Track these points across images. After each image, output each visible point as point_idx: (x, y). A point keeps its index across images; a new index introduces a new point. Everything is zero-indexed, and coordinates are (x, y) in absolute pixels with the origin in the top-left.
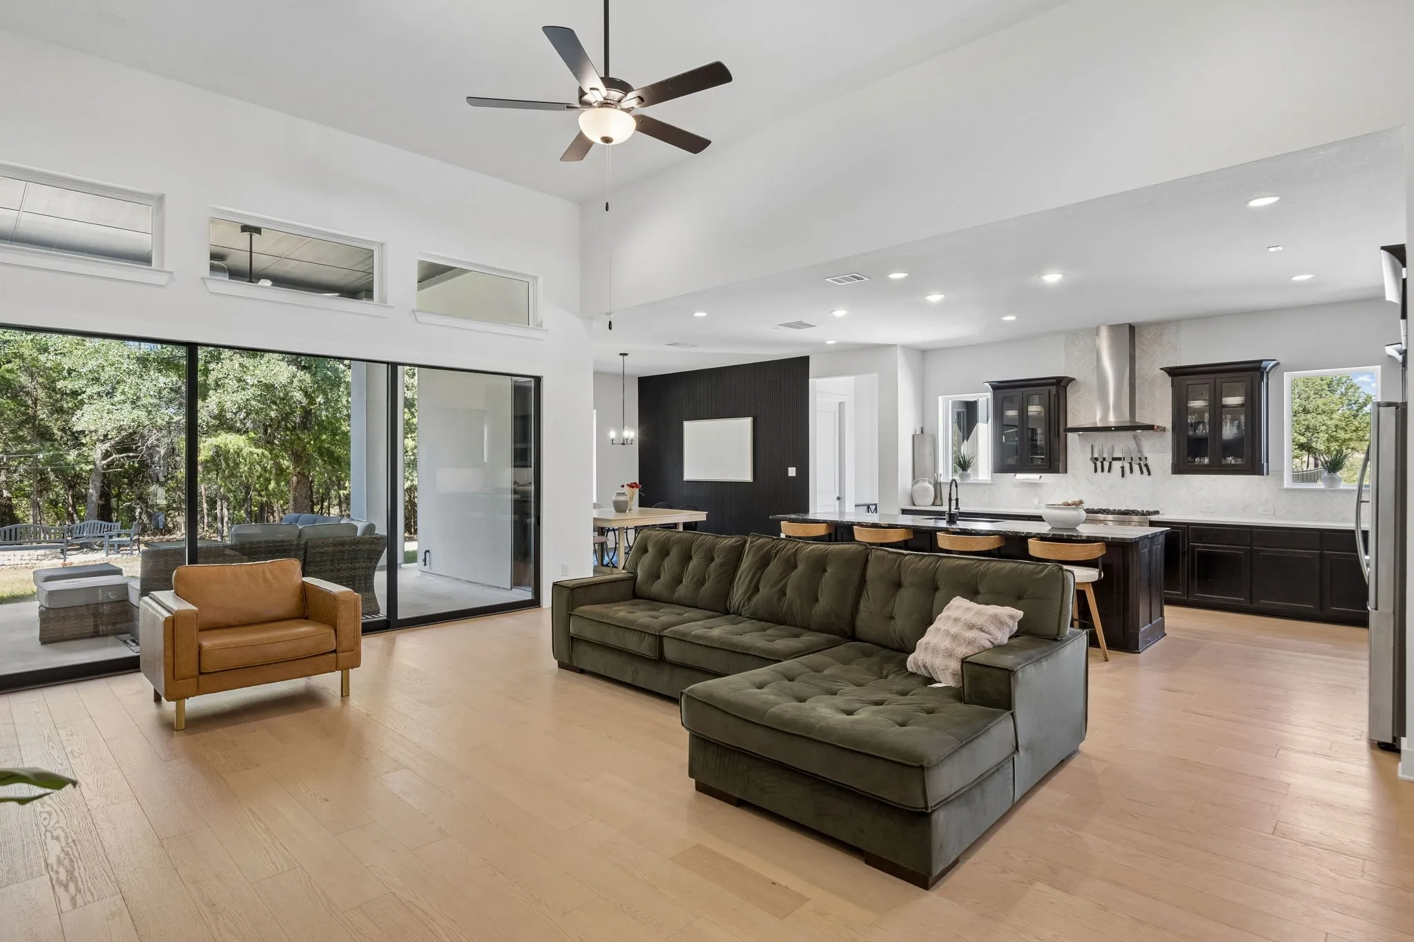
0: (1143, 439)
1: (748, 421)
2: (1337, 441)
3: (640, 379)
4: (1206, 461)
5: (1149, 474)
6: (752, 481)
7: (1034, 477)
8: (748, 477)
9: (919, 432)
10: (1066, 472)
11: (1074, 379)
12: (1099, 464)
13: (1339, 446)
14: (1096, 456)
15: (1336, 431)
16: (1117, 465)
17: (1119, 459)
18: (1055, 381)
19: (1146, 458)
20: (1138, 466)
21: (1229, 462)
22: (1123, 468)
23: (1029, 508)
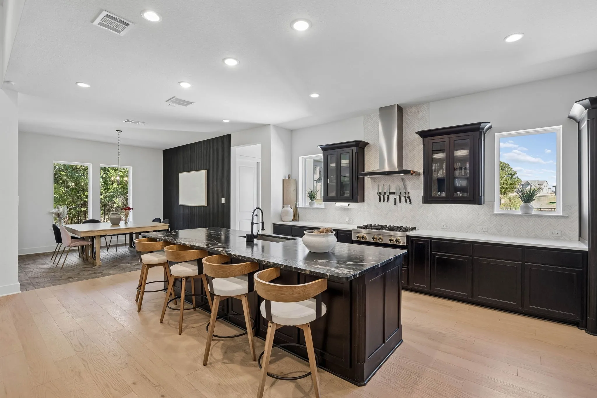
0: (407, 181)
1: (203, 173)
2: (504, 188)
3: (164, 151)
4: (444, 194)
5: (411, 203)
6: (206, 206)
7: (345, 204)
8: (204, 203)
9: (287, 178)
10: (364, 201)
11: (369, 143)
12: (382, 196)
13: (504, 190)
14: (380, 191)
15: (504, 185)
16: (392, 197)
17: (393, 193)
18: (355, 143)
19: (409, 193)
20: (404, 198)
21: (458, 195)
22: (395, 199)
23: (344, 224)
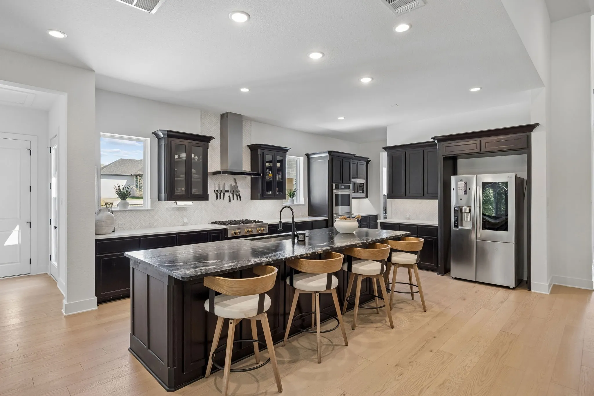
0: (238, 180)
5: (241, 200)
12: (219, 194)
14: (217, 189)
17: (228, 191)
19: (239, 191)
20: (236, 195)
22: (229, 196)
23: (178, 226)
